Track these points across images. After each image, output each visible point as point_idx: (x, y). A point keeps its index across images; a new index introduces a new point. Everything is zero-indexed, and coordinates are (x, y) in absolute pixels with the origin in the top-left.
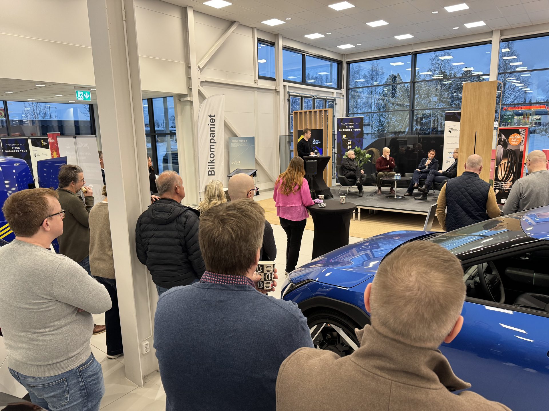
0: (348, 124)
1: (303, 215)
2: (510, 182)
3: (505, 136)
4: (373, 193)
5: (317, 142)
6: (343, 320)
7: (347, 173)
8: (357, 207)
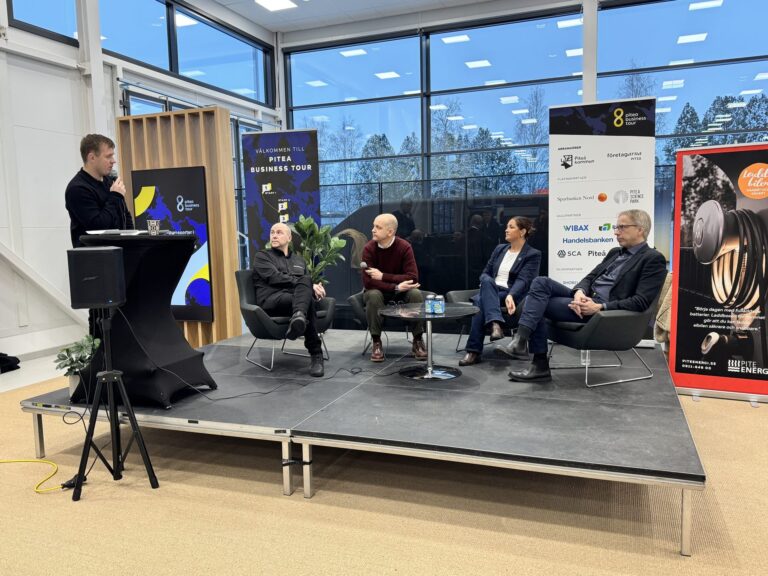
0: (276, 150)
2: (753, 308)
3: (727, 173)
7: (270, 294)
8: (297, 440)
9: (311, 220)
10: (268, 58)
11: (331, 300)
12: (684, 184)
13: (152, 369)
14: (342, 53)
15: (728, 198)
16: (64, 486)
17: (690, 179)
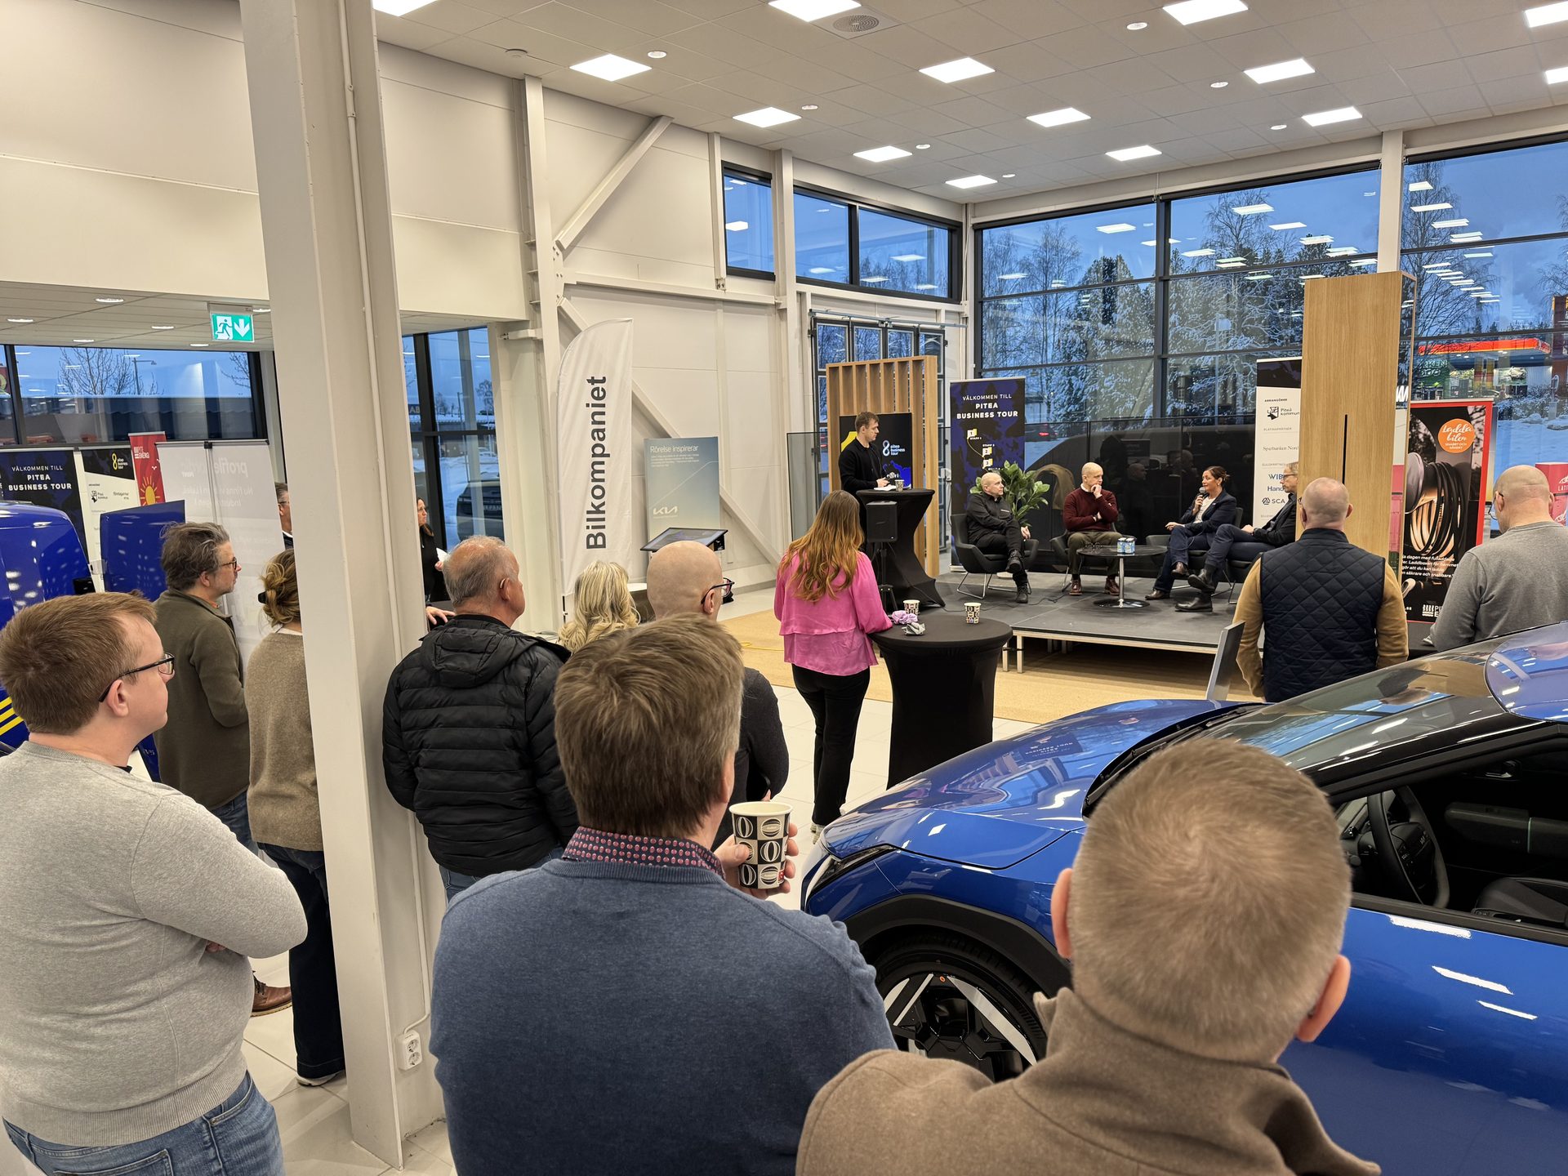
0: (983, 398)
1: (861, 657)
2: (1448, 556)
3: (1429, 428)
4: (1059, 592)
5: (896, 450)
6: (982, 964)
7: (983, 535)
10: (955, 238)
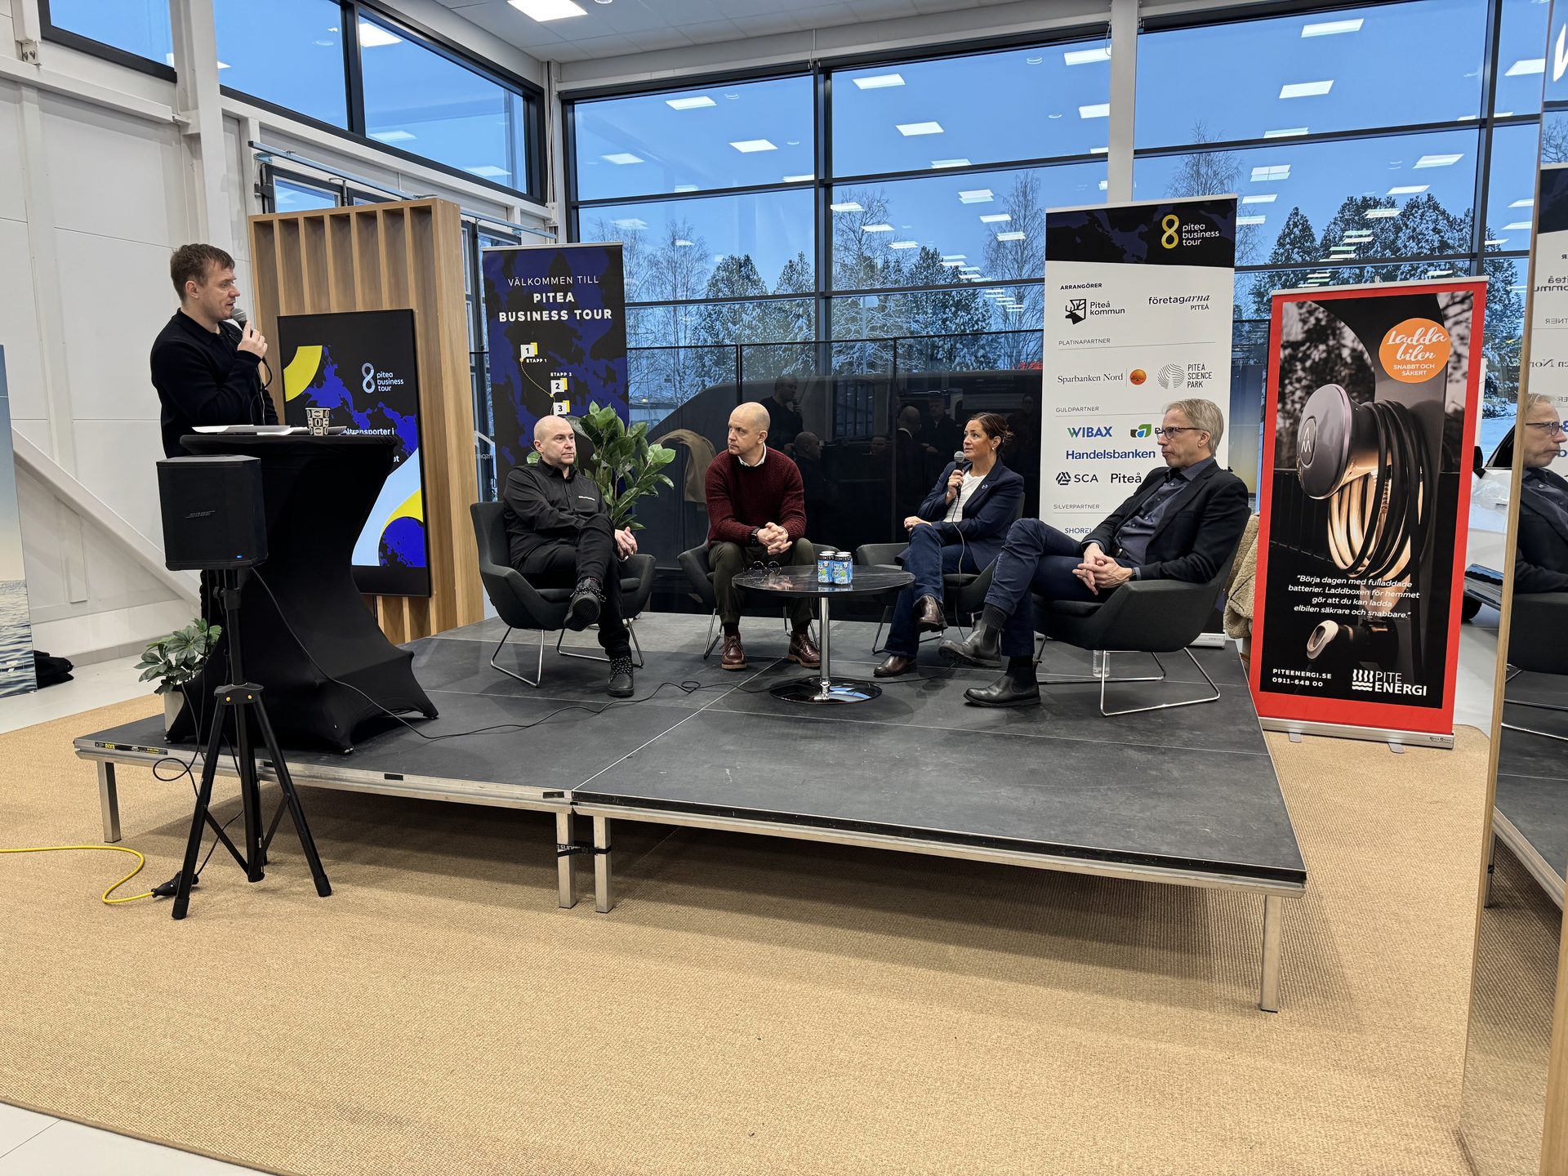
0: (546, 281)
2: (1399, 578)
3: (1361, 335)
4: (698, 660)
5: (388, 381)
7: (536, 547)
8: (584, 809)
9: (610, 412)
10: (533, 109)
11: (647, 557)
12: (1284, 353)
13: (318, 682)
14: (668, 102)
15: (1361, 380)
16: (156, 893)
17: (1294, 346)
